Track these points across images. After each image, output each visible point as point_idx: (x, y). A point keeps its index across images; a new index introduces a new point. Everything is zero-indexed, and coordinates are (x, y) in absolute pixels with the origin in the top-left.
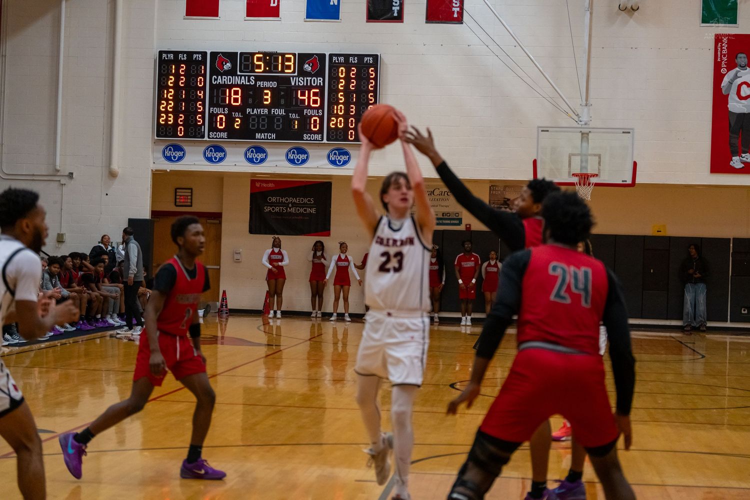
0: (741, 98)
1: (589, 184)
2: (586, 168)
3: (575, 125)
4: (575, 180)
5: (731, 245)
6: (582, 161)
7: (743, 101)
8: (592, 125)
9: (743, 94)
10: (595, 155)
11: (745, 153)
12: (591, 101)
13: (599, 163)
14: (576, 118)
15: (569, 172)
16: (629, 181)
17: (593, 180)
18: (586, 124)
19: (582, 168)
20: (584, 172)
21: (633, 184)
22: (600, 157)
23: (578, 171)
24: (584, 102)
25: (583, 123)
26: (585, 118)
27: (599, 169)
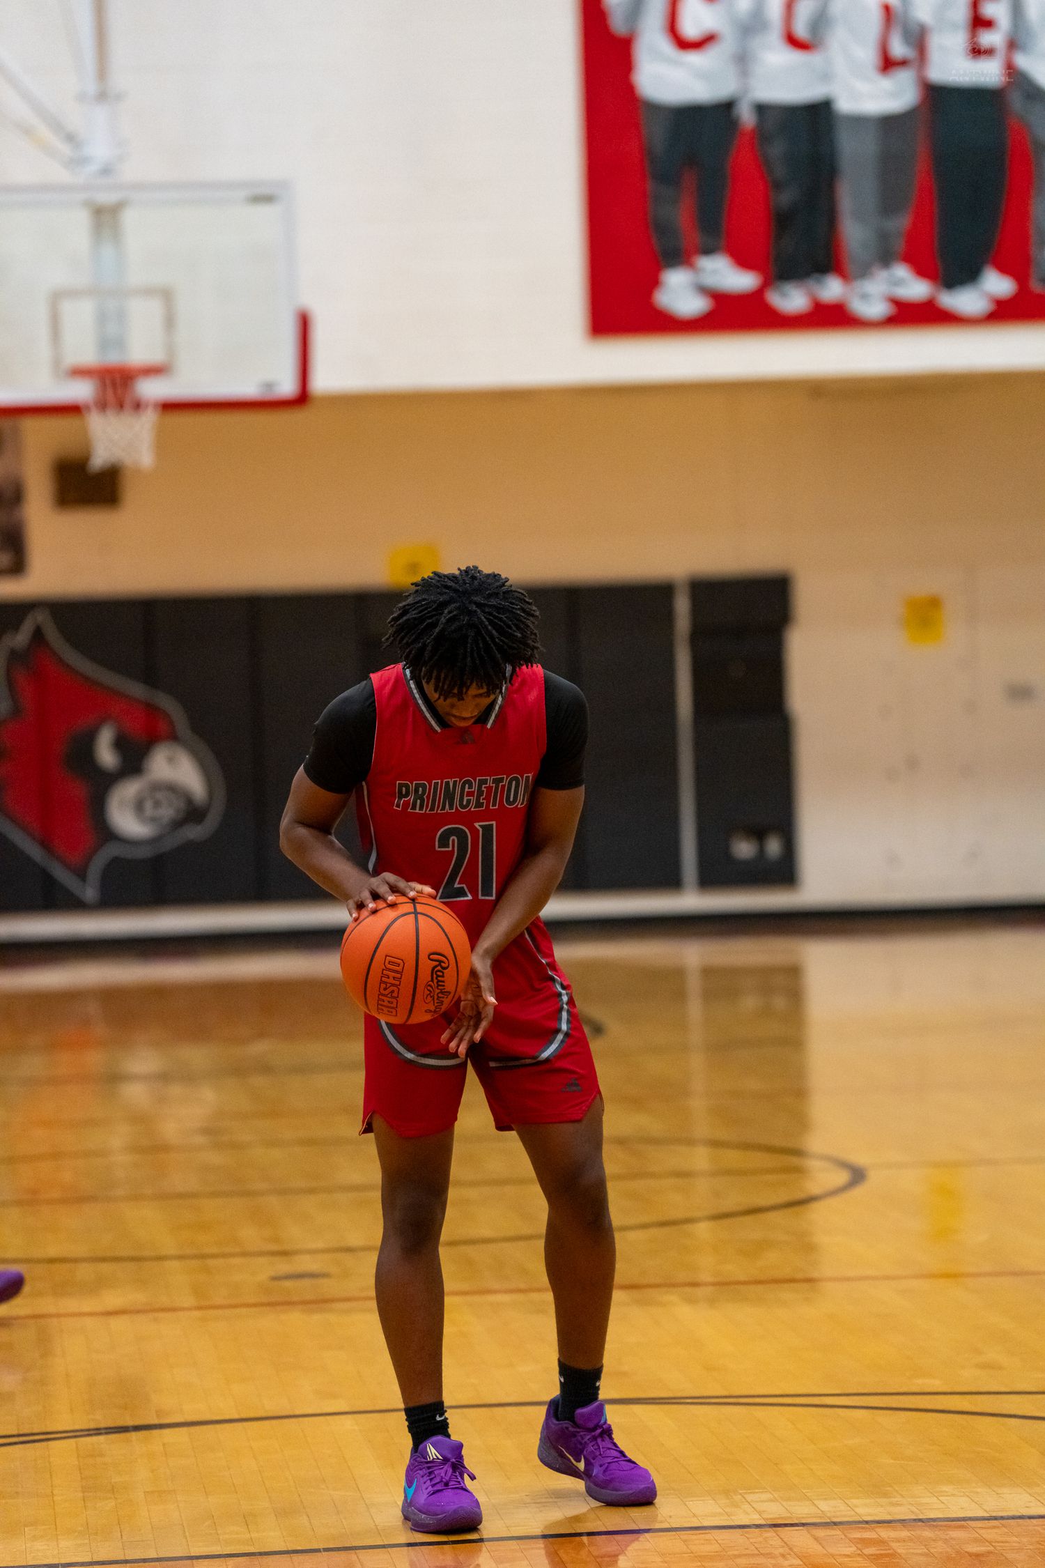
0: (684, 44)
1: (138, 406)
2: (120, 343)
3: (61, 175)
4: (81, 391)
5: (682, 606)
6: (102, 319)
7: (693, 58)
8: (130, 172)
9: (691, 28)
10: (148, 292)
11: (708, 251)
12: (121, 78)
13: (170, 322)
14: (65, 149)
15: (57, 362)
16: (287, 386)
17: (152, 390)
18: (106, 171)
19: (104, 343)
20: (113, 358)
21: (303, 398)
22: (167, 296)
23: (88, 356)
24: (91, 87)
25: (92, 168)
26: (99, 150)
27: (170, 348)
